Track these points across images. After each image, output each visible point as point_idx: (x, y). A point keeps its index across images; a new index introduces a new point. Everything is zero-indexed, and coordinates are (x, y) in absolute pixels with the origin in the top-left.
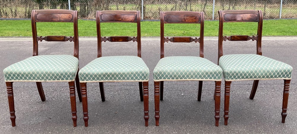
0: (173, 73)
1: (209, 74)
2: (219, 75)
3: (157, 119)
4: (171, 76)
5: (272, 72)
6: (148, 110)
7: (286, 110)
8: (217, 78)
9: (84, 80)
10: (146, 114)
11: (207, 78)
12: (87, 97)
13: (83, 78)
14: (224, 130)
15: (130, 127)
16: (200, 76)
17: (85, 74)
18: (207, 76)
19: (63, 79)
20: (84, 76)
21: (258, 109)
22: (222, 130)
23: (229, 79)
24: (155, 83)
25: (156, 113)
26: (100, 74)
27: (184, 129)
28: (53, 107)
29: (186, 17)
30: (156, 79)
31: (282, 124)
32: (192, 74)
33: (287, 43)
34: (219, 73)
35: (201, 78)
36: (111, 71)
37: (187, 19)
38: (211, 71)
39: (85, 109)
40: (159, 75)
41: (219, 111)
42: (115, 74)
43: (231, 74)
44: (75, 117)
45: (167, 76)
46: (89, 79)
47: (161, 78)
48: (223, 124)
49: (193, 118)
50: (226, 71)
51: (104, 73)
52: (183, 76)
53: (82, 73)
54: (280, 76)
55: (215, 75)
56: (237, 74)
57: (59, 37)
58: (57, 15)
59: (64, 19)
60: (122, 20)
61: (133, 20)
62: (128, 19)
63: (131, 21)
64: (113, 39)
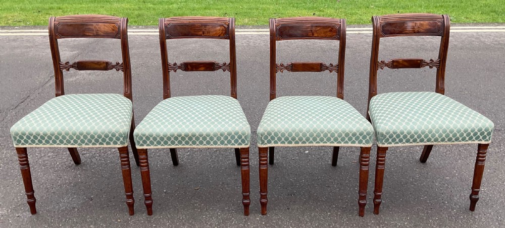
0: (290, 134)
1: (351, 135)
2: (368, 138)
3: (264, 205)
4: (287, 139)
5: (459, 131)
6: (249, 192)
7: (478, 192)
8: (364, 141)
9: (143, 145)
10: (245, 197)
11: (347, 142)
12: (149, 170)
13: (141, 142)
14: (372, 223)
15: (219, 215)
16: (336, 140)
17: (144, 135)
18: (347, 139)
19: (110, 144)
20: (142, 138)
21: (433, 182)
22: (369, 224)
23: (384, 144)
24: (260, 149)
25: (261, 195)
26: (169, 135)
27: (307, 222)
28: (94, 176)
29: (314, 29)
30: (262, 144)
31: (470, 213)
32: (322, 135)
33: (496, 39)
34: (368, 134)
35: (337, 143)
36: (187, 131)
37: (316, 31)
38: (354, 130)
39: (147, 188)
40: (266, 138)
41: (366, 193)
42: (194, 135)
43: (388, 136)
44: (130, 201)
45: (279, 139)
46: (152, 143)
47: (269, 142)
48: (371, 212)
49: (322, 201)
50: (380, 130)
51: (176, 135)
52: (308, 139)
53: (140, 135)
54: (471, 139)
55: (361, 138)
56: (398, 136)
58: (93, 25)
59: (104, 33)
60: (203, 33)
61: (222, 35)
62: (214, 33)
63: (219, 36)
64: (189, 67)
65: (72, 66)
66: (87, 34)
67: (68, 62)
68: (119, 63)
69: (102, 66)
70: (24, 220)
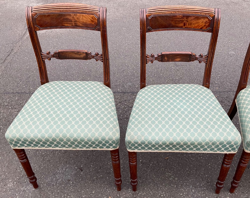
9: (134, 150)
19: (103, 148)
20: (134, 145)
26: (161, 143)
36: (179, 140)
46: (143, 148)
57: (78, 53)
58: (70, 15)
59: (83, 24)
60: (184, 25)
61: (205, 28)
62: (196, 25)
63: (201, 28)
64: (166, 58)
65: (53, 56)
66: (66, 25)
67: (49, 53)
68: (98, 54)
69: (82, 56)
70: (29, 194)
